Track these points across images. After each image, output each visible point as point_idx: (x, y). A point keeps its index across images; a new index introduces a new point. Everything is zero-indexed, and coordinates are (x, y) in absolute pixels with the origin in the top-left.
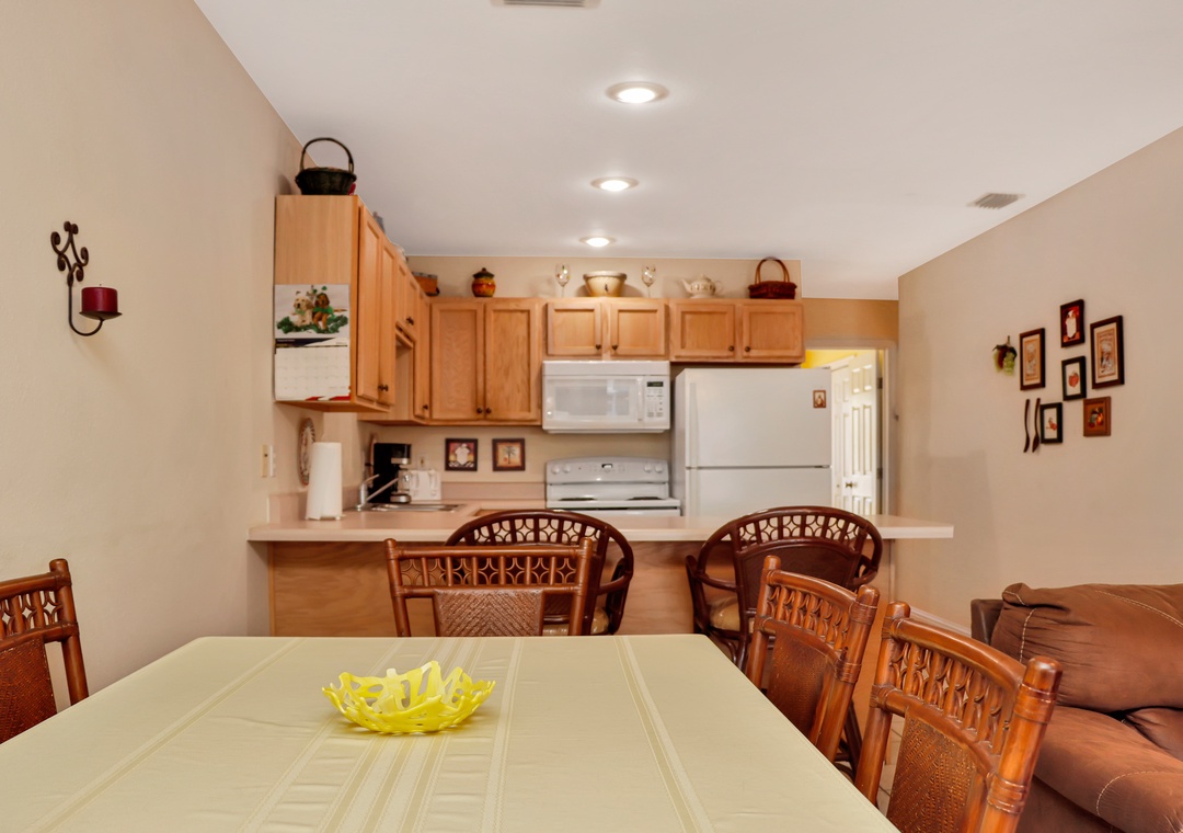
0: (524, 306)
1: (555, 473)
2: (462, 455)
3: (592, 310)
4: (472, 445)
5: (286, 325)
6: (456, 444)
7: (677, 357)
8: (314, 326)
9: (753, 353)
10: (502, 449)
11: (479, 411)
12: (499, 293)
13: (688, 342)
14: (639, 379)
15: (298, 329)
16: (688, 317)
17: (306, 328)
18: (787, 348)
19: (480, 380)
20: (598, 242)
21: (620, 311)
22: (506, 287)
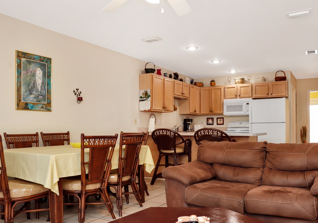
0: (220, 88)
1: (229, 125)
2: (210, 121)
3: (235, 87)
4: (212, 119)
5: (141, 97)
6: (209, 119)
7: (254, 97)
8: (145, 97)
9: (273, 95)
10: (219, 120)
11: (210, 111)
12: (216, 85)
13: (257, 93)
14: (245, 103)
15: (143, 98)
16: (257, 87)
17: (144, 98)
18: (282, 93)
19: (211, 105)
20: (233, 72)
21: (241, 87)
22: (218, 84)
